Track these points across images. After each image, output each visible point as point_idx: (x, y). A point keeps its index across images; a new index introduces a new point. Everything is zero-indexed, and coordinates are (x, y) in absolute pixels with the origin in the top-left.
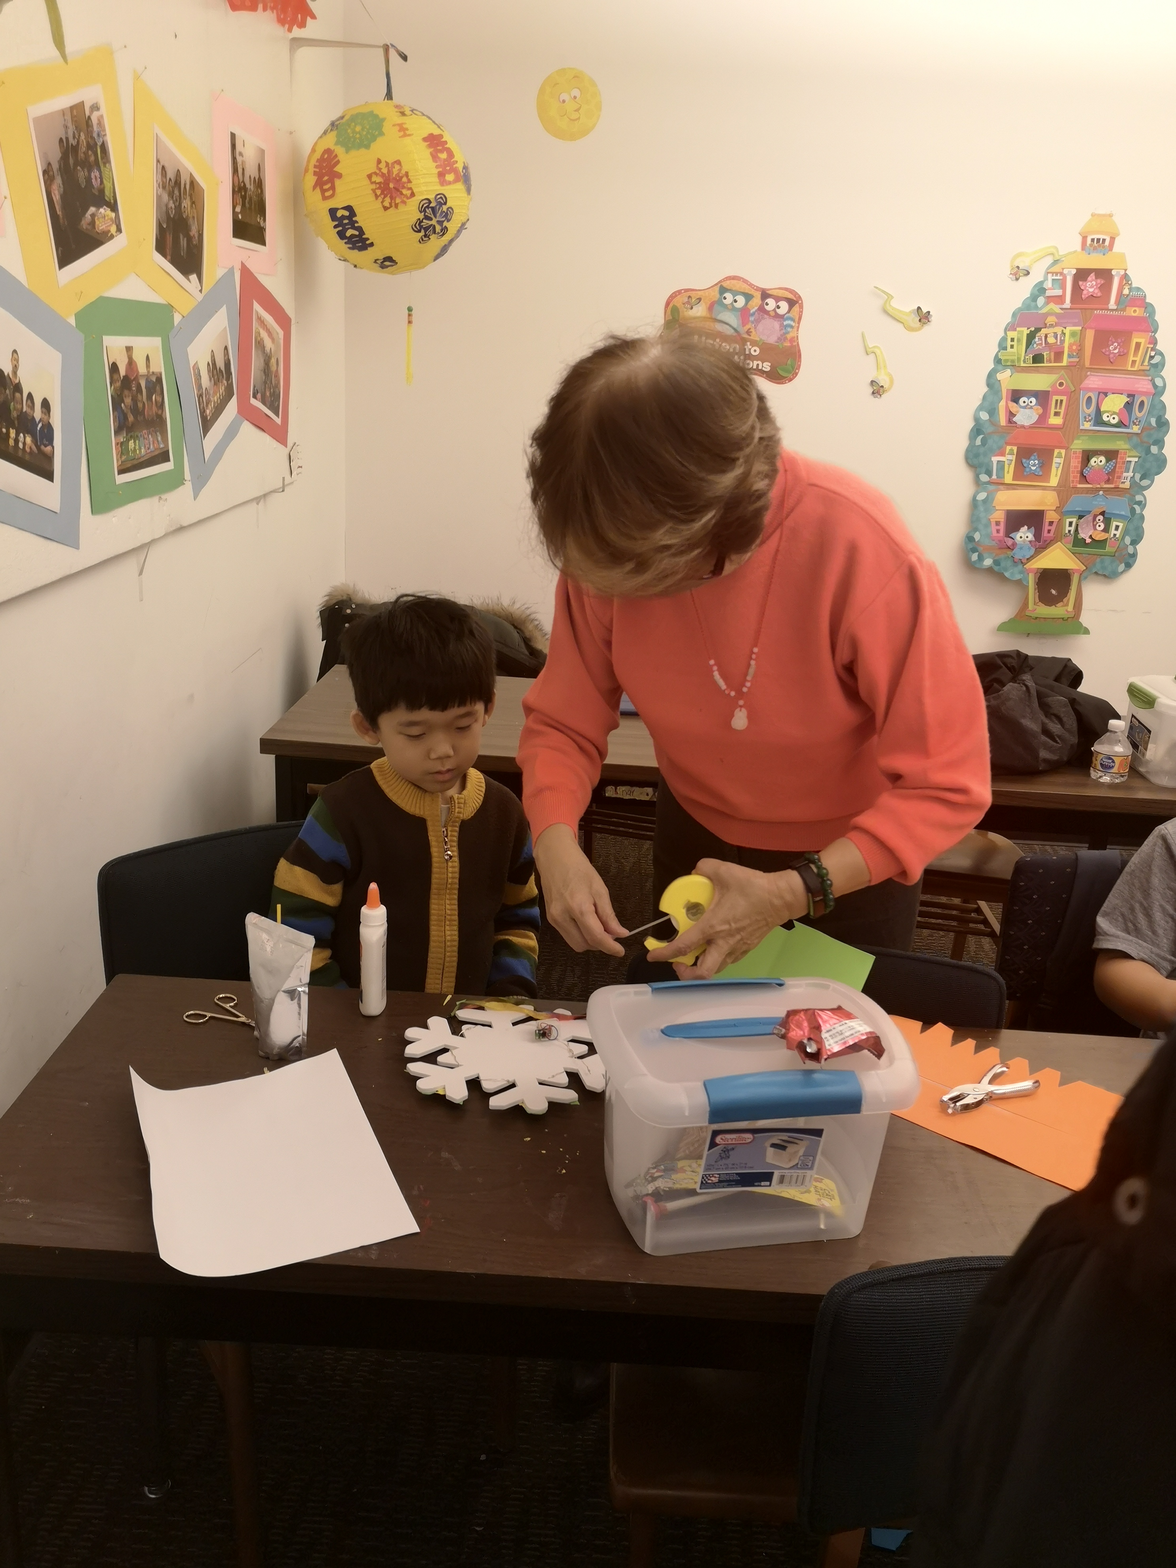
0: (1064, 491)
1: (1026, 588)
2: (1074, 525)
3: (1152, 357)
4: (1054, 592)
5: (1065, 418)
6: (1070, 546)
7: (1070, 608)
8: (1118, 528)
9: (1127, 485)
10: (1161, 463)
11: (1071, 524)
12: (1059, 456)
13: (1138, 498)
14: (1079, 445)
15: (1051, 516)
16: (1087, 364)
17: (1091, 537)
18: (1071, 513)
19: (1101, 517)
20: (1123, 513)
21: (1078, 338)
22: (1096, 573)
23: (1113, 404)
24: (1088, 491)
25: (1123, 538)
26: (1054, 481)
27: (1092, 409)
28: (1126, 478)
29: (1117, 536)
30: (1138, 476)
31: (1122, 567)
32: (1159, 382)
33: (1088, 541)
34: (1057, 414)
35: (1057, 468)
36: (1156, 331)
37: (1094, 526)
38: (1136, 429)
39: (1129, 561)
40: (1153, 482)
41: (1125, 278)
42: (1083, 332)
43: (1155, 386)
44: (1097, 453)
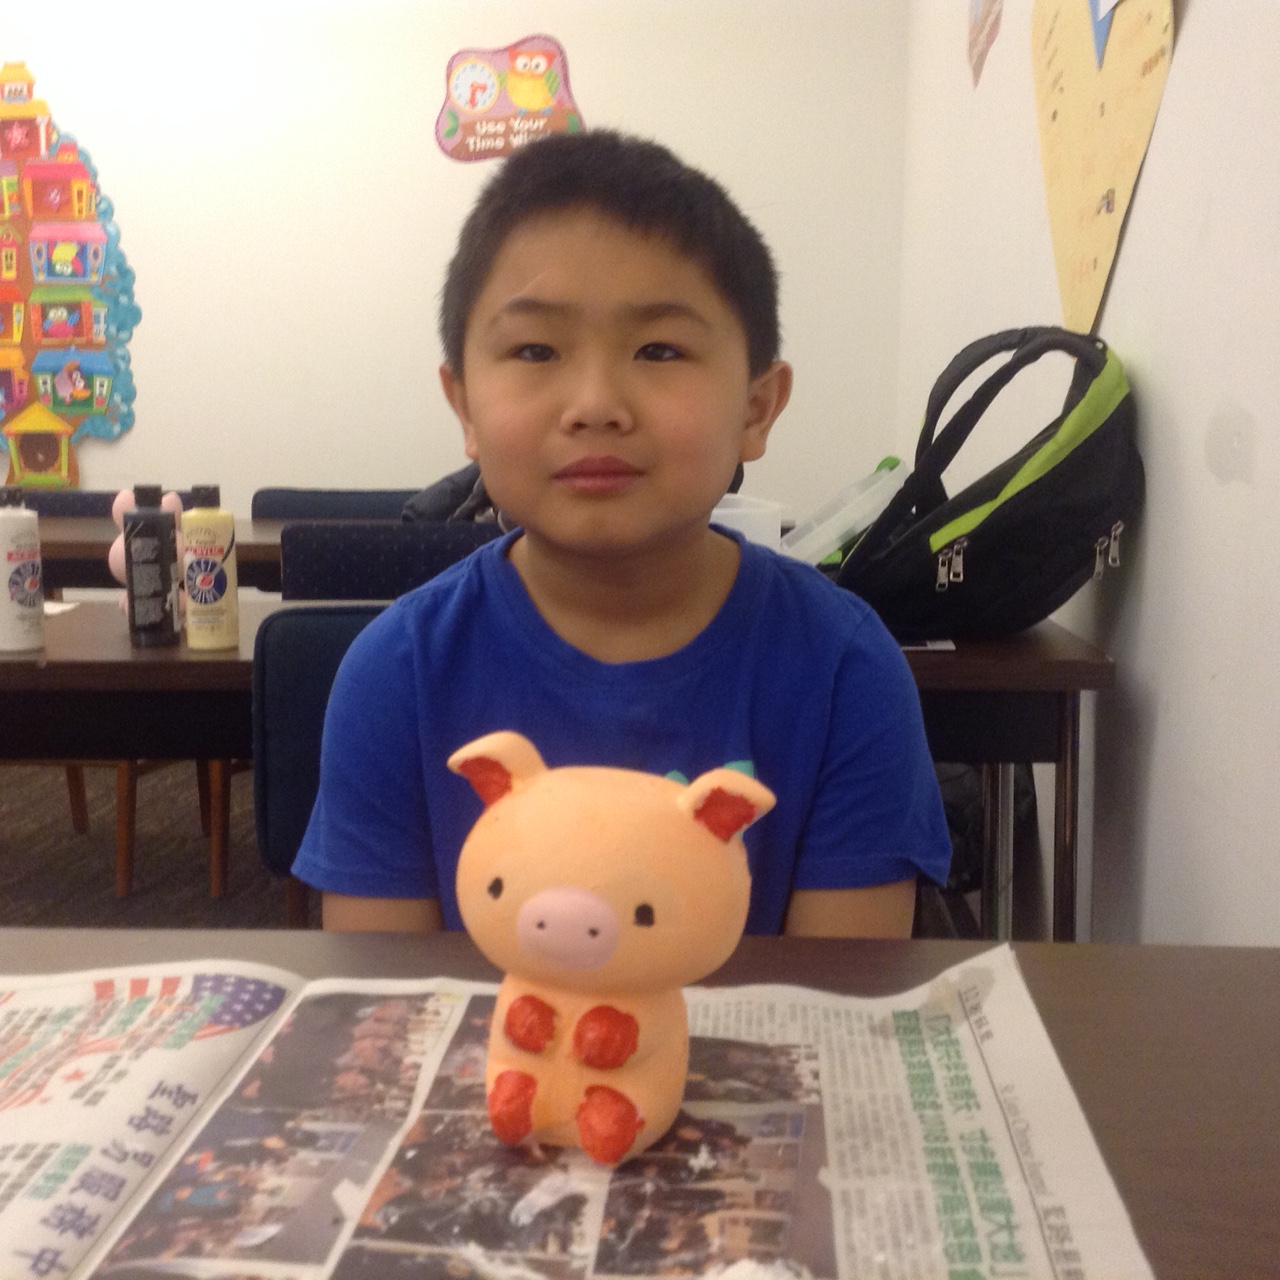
0: (27, 345)
1: (8, 453)
2: (49, 381)
3: (97, 206)
4: (41, 457)
5: (18, 270)
6: (51, 404)
7: (64, 472)
8: (102, 386)
9: (102, 338)
10: (135, 315)
11: (45, 383)
12: (18, 311)
13: (120, 352)
14: (37, 298)
15: (19, 374)
16: (30, 212)
17: (71, 396)
18: (43, 370)
19: (76, 375)
20: (106, 368)
21: (16, 187)
22: (87, 436)
23: (64, 254)
24: (54, 347)
25: (111, 396)
26: (17, 337)
27: (44, 260)
28: (99, 331)
29: (104, 392)
30: (113, 330)
31: (117, 429)
32: (111, 229)
33: (68, 399)
34: (9, 268)
35: (19, 323)
36: (95, 175)
37: (74, 384)
38: (95, 278)
39: (127, 422)
40: (131, 334)
41: (50, 127)
42: (20, 182)
43: (107, 233)
44: (55, 305)
